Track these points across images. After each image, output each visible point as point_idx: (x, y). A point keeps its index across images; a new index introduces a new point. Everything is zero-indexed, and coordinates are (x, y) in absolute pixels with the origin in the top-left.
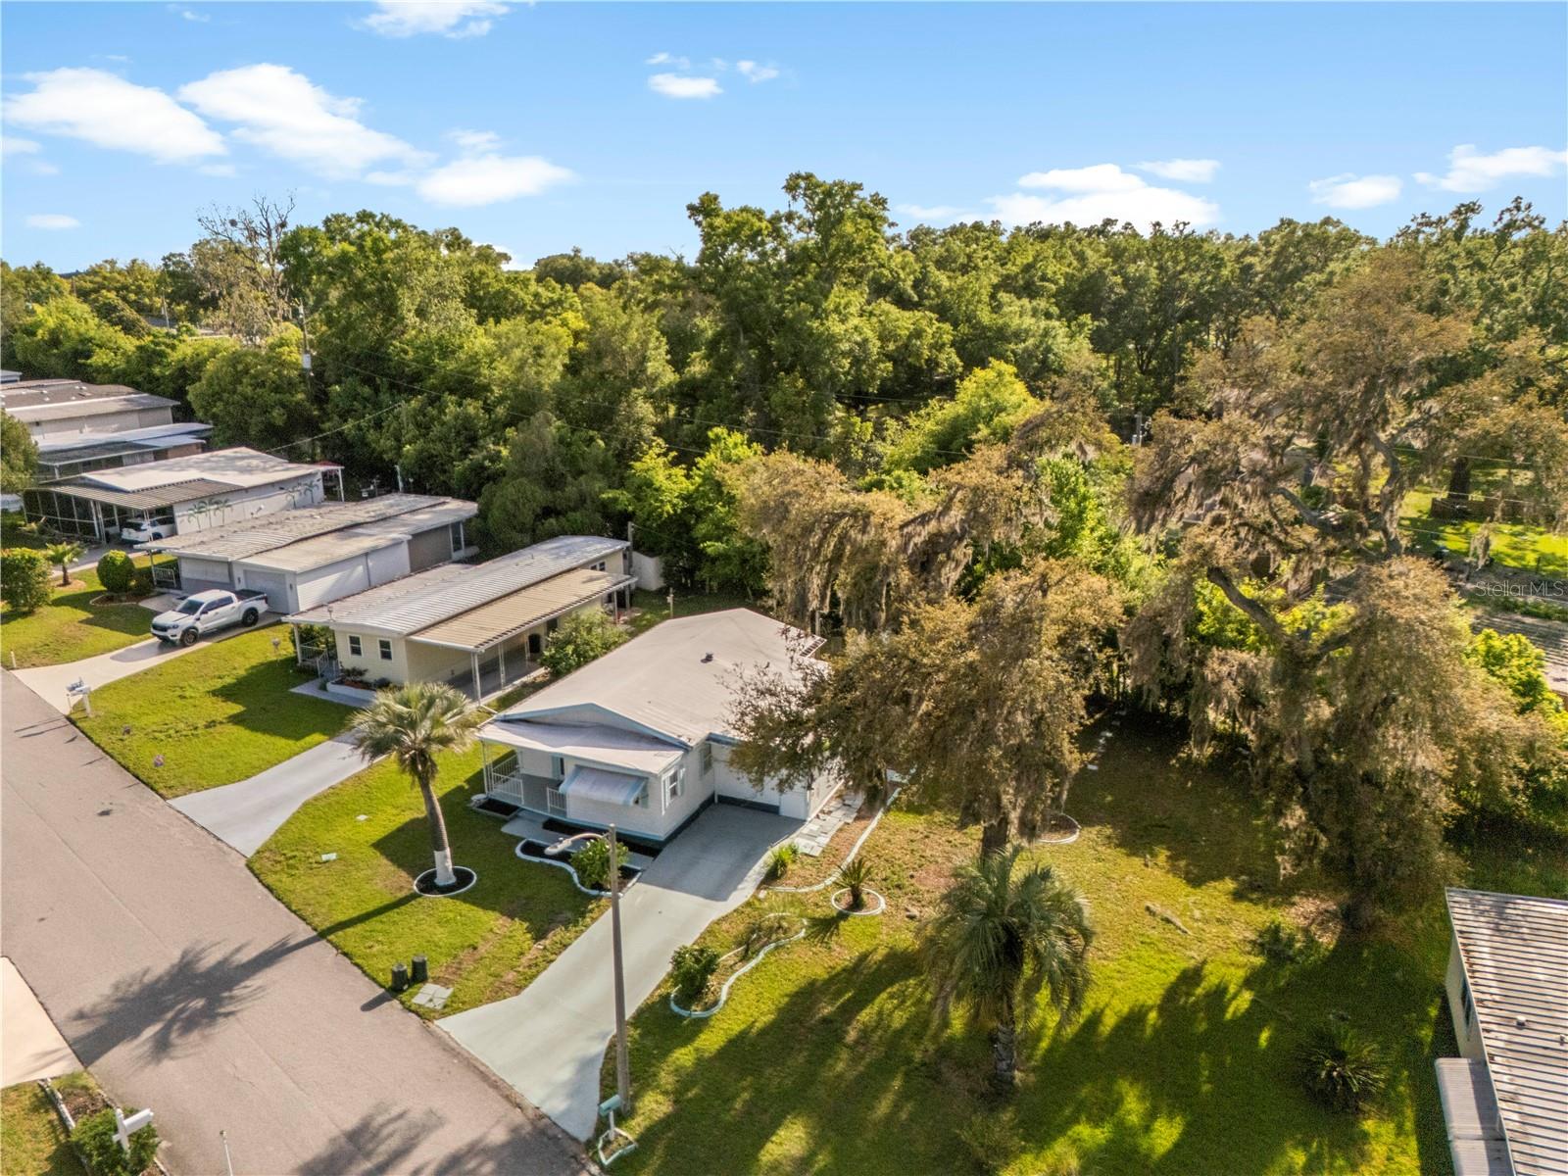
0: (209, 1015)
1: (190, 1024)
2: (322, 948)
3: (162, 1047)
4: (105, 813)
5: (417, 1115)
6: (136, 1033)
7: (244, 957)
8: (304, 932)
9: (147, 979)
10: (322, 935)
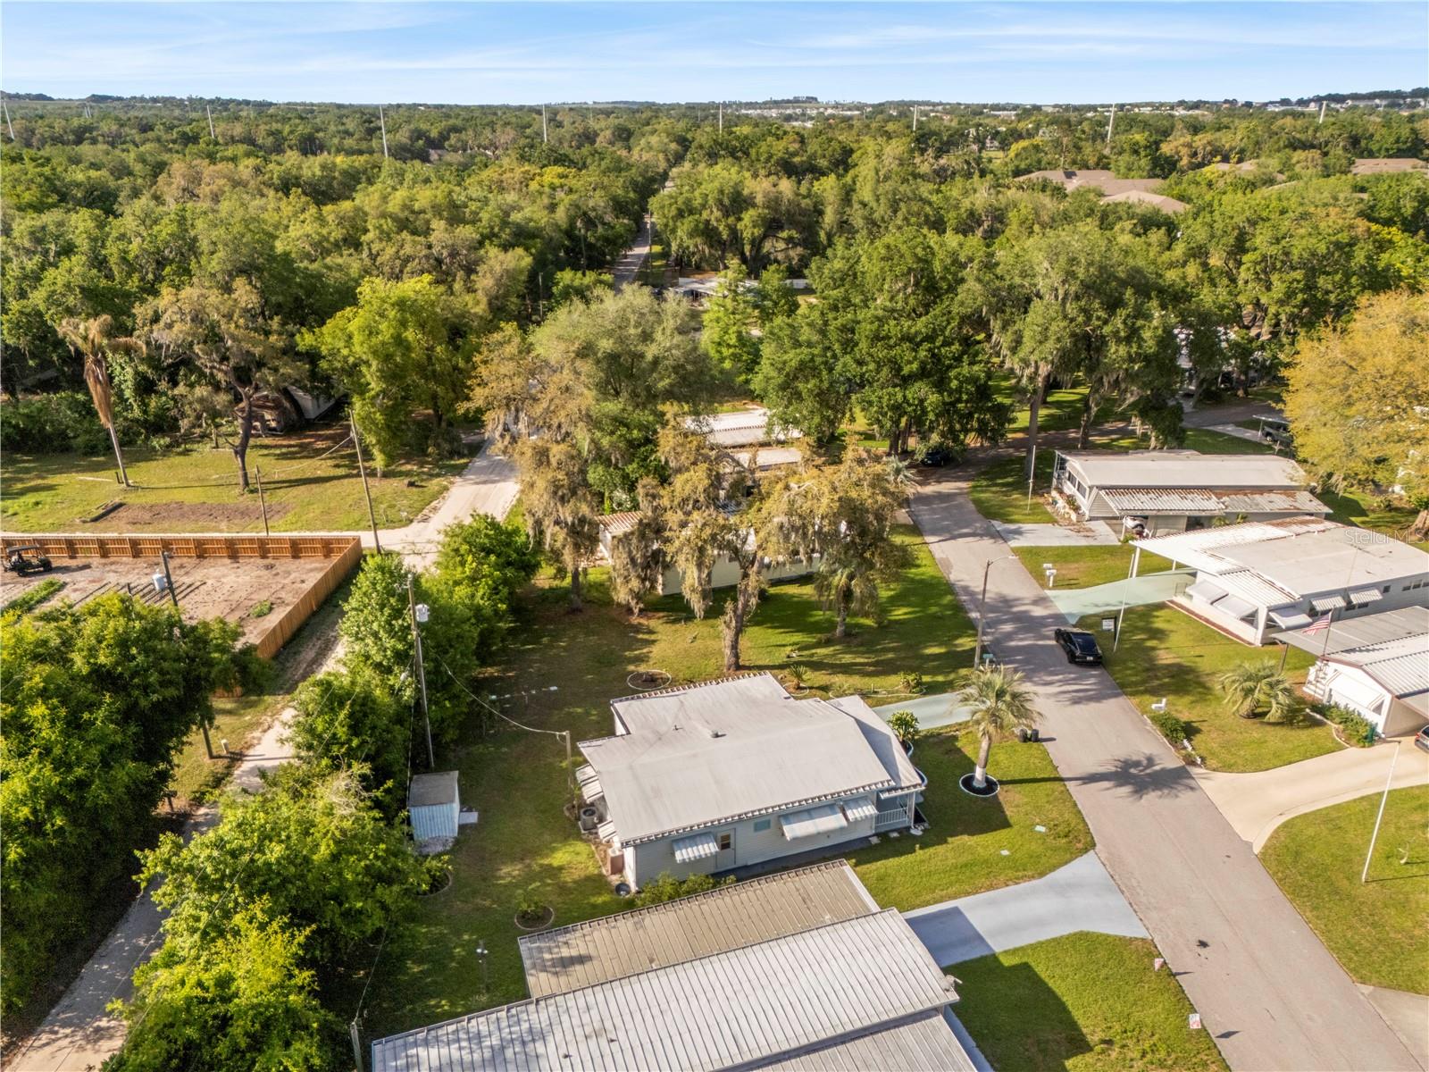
0: (1128, 764)
1: (1137, 764)
2: (1064, 773)
3: (1151, 761)
4: (1203, 944)
5: (1053, 699)
6: (1163, 770)
7: (1106, 784)
8: (1071, 786)
9: (1159, 793)
10: (1061, 780)
